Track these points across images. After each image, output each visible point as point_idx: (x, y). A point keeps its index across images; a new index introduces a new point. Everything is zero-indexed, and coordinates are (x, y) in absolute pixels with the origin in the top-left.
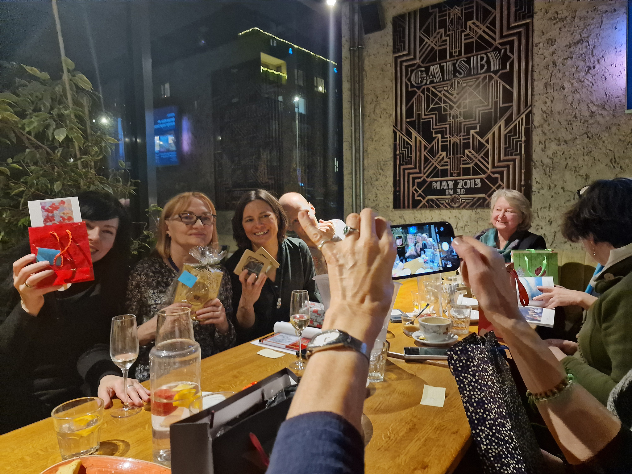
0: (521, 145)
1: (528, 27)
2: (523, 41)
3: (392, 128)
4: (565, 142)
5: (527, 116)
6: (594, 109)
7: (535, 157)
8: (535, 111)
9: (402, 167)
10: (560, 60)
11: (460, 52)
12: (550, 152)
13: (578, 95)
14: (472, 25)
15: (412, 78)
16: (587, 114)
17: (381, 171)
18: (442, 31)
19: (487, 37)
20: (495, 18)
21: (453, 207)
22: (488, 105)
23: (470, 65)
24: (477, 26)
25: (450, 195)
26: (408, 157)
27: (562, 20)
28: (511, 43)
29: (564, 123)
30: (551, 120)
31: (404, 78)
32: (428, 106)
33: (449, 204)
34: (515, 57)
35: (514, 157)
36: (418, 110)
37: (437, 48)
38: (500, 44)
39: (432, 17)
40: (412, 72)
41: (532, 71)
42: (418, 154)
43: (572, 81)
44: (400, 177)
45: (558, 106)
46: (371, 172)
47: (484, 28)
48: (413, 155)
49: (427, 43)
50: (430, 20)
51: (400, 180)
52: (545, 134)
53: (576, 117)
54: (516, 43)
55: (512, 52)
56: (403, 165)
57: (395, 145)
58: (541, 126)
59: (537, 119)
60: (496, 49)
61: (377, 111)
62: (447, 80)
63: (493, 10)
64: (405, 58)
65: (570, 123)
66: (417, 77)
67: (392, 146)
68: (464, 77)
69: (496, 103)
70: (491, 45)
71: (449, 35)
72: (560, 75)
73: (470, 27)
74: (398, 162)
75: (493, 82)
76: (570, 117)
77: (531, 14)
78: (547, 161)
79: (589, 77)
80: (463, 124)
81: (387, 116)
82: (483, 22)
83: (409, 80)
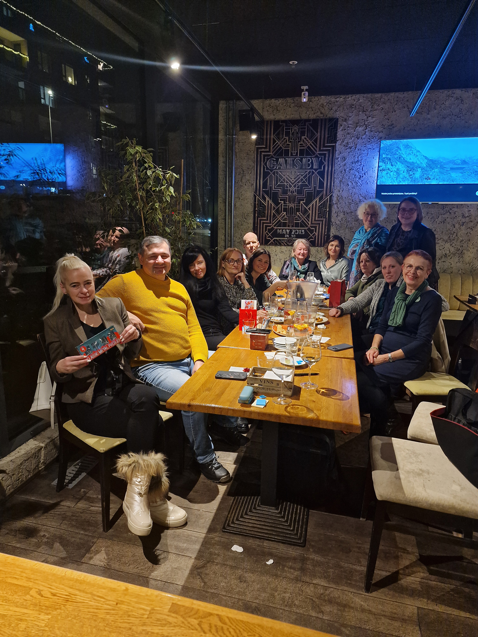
0: (326, 213)
1: (334, 147)
2: (331, 155)
3: (253, 193)
4: (347, 213)
5: (331, 197)
6: (361, 198)
7: (332, 220)
8: (334, 195)
9: (259, 219)
10: (348, 170)
11: (297, 153)
12: (340, 218)
13: (354, 190)
14: (304, 139)
15: (267, 164)
16: (358, 200)
17: (245, 219)
18: (287, 138)
19: (312, 148)
20: (317, 138)
21: (288, 245)
22: (311, 188)
23: (302, 162)
24: (307, 140)
25: (287, 237)
26: (263, 213)
27: (350, 148)
28: (325, 155)
29: (347, 203)
30: (341, 201)
31: (262, 163)
32: (277, 183)
33: (286, 243)
34: (326, 163)
35: (322, 219)
36: (270, 184)
37: (284, 148)
38: (319, 154)
39: (281, 128)
40: (268, 159)
41: (334, 173)
42: (269, 211)
43: (353, 182)
44: (257, 224)
45: (345, 194)
46: (238, 220)
47: (311, 142)
48: (266, 212)
49: (277, 143)
50: (280, 129)
51: (257, 226)
52: (338, 208)
53: (353, 201)
54: (327, 155)
55: (325, 160)
56: (260, 217)
57: (255, 204)
58: (337, 203)
59: (335, 199)
60: (317, 156)
61: (243, 181)
62: (288, 169)
63: (316, 134)
64: (263, 150)
65: (350, 204)
66: (271, 164)
67: (253, 204)
68: (298, 169)
69: (315, 187)
70: (314, 154)
71: (291, 142)
72: (347, 177)
73: (303, 140)
74: (256, 215)
75: (314, 175)
76: (350, 201)
77: (335, 141)
78: (338, 222)
79: (360, 181)
80: (296, 197)
81: (250, 184)
82: (311, 139)
83: (266, 164)
